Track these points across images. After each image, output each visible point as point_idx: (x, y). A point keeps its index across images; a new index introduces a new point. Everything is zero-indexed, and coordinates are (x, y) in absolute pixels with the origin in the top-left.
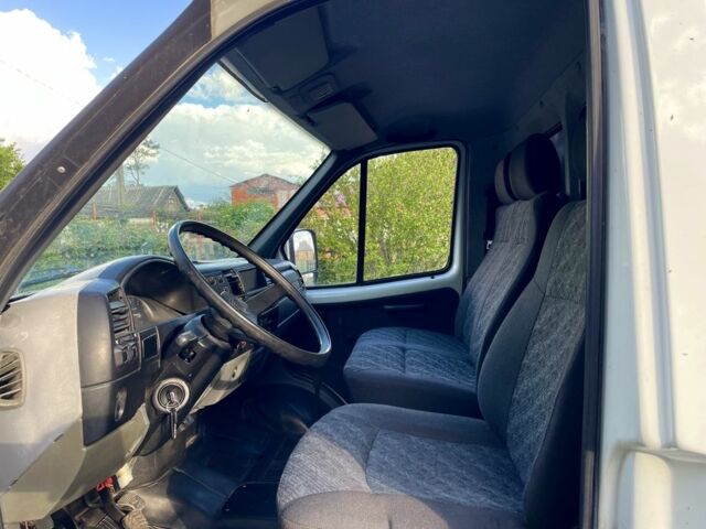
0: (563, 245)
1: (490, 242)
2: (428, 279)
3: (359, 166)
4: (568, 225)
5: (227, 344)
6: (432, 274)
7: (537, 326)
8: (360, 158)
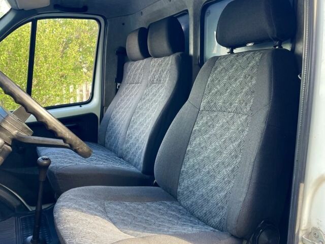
0: (213, 81)
1: (118, 84)
2: (78, 107)
3: (30, 23)
4: (216, 68)
5: (9, 147)
6: (80, 104)
7: (196, 128)
8: (31, 18)
